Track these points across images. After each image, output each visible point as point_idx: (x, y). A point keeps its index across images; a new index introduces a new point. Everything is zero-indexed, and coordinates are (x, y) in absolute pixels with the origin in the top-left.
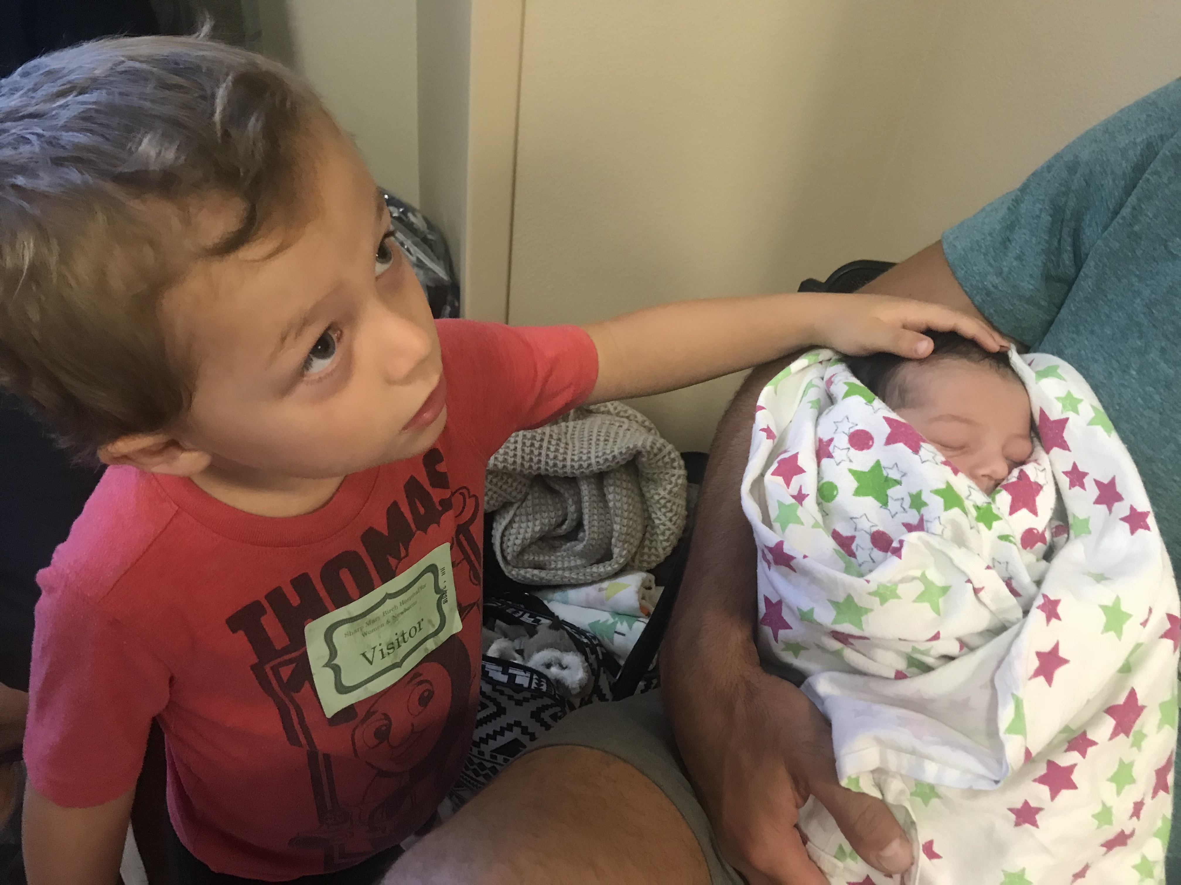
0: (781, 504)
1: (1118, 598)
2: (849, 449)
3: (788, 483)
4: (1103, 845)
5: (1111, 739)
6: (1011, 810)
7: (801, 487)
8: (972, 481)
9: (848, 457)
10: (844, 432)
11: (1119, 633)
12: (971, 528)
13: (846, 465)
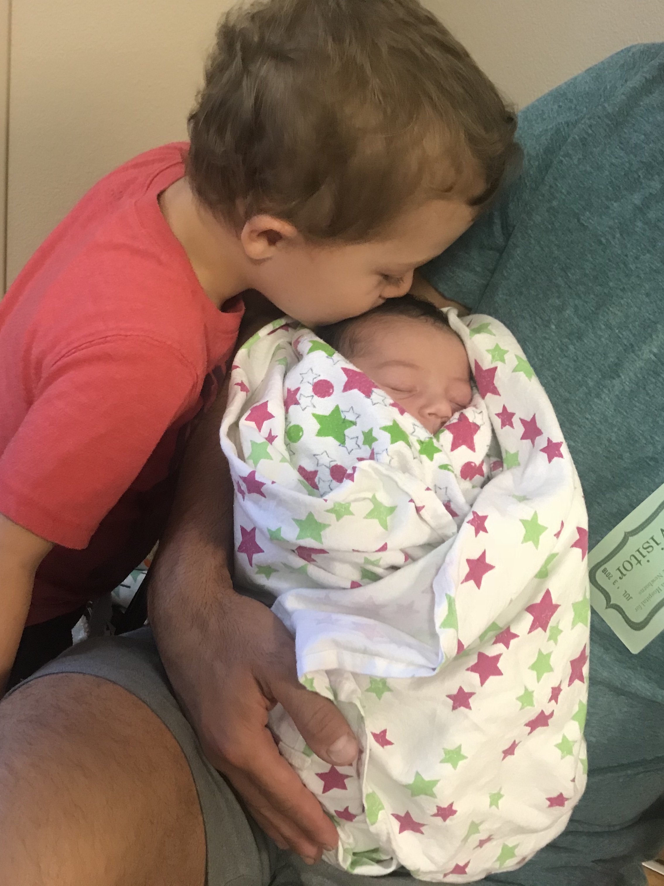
0: (253, 443)
1: (536, 513)
2: (313, 396)
3: (259, 427)
4: (527, 725)
5: (530, 632)
6: (449, 696)
7: (271, 430)
8: (416, 420)
9: (312, 404)
10: (308, 382)
11: (536, 543)
12: (414, 458)
13: (310, 410)
